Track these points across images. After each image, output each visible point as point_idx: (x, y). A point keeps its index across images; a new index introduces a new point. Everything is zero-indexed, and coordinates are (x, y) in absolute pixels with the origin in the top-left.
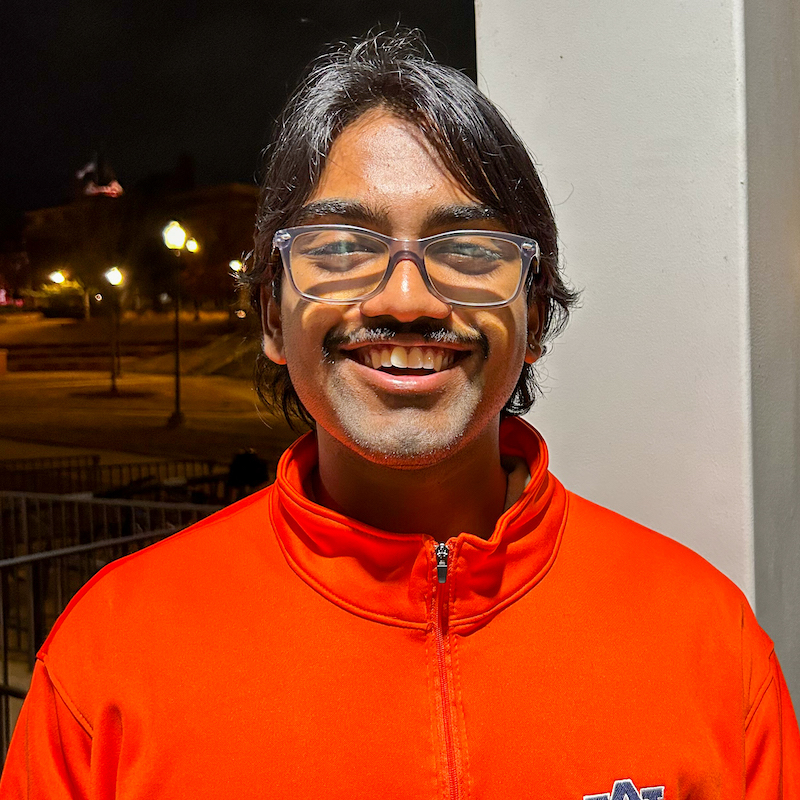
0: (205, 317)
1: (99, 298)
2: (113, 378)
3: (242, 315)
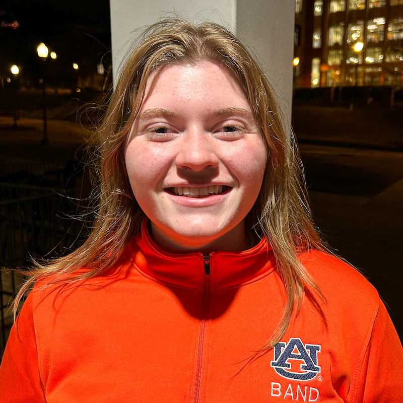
0: (61, 91)
1: (9, 80)
2: (15, 120)
3: (79, 91)
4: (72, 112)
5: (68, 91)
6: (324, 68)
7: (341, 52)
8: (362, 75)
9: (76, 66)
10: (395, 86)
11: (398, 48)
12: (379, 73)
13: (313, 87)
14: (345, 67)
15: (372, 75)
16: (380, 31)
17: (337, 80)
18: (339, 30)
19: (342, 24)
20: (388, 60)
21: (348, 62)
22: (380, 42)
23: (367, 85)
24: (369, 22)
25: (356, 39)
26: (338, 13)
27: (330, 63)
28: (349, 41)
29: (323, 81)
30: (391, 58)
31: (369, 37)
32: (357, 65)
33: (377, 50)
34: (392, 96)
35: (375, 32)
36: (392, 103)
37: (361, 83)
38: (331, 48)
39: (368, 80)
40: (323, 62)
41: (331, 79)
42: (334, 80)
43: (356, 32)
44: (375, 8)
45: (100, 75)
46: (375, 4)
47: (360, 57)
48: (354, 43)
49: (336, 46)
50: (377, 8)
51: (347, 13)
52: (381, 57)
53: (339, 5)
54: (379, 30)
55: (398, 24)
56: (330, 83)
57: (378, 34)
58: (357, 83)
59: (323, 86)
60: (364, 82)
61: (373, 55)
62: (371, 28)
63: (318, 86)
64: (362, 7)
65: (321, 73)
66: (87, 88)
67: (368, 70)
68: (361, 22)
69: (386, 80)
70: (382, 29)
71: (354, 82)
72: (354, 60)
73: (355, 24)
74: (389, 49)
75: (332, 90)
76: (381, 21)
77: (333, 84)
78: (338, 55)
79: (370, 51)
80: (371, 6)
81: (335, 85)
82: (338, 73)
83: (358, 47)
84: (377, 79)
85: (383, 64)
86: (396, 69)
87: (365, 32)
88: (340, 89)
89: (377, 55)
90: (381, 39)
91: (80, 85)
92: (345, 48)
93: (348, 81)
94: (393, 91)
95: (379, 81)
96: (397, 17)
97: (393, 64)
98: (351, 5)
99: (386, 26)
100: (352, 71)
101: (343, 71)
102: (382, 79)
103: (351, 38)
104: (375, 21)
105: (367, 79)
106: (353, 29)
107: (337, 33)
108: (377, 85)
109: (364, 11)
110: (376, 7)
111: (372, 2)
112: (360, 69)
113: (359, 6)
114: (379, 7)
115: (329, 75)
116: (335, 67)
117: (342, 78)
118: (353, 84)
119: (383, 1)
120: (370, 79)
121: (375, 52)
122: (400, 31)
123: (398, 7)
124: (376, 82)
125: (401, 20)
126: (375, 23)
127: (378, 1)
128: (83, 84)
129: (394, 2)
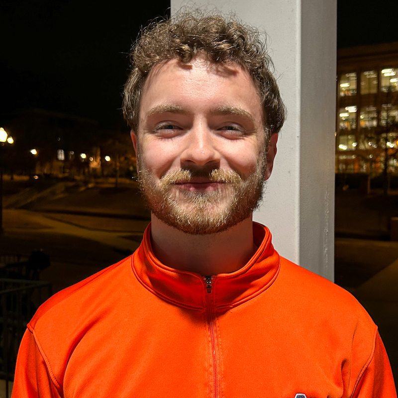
0: (16, 178)
3: (36, 177)
4: (29, 201)
5: (25, 178)
9: (34, 152)
11: (373, 135)
12: (353, 162)
15: (347, 162)
16: (353, 119)
20: (362, 147)
22: (352, 129)
23: (341, 172)
24: (341, 110)
30: (365, 146)
31: (342, 124)
33: (350, 137)
34: (369, 183)
35: (347, 120)
36: (369, 191)
39: (342, 168)
44: (346, 97)
45: (61, 161)
46: (346, 93)
50: (349, 97)
52: (354, 145)
54: (351, 118)
55: (369, 112)
57: (350, 122)
61: (346, 143)
62: (343, 115)
66: (45, 174)
67: (342, 157)
69: (361, 166)
70: (354, 116)
74: (363, 136)
76: (352, 109)
79: (342, 138)
80: (342, 94)
84: (352, 166)
85: (357, 151)
86: (371, 157)
87: (337, 120)
89: (350, 142)
90: (354, 126)
91: (38, 172)
94: (369, 178)
95: (354, 169)
96: (368, 106)
97: (367, 152)
99: (358, 113)
102: (357, 167)
104: (347, 109)
105: (342, 166)
108: (352, 172)
110: (347, 95)
111: (342, 91)
114: (350, 95)
119: (353, 90)
120: (344, 167)
121: (348, 140)
122: (373, 119)
123: (369, 96)
124: (351, 169)
125: (373, 109)
126: (347, 111)
127: (348, 90)
128: (41, 171)
129: (364, 91)
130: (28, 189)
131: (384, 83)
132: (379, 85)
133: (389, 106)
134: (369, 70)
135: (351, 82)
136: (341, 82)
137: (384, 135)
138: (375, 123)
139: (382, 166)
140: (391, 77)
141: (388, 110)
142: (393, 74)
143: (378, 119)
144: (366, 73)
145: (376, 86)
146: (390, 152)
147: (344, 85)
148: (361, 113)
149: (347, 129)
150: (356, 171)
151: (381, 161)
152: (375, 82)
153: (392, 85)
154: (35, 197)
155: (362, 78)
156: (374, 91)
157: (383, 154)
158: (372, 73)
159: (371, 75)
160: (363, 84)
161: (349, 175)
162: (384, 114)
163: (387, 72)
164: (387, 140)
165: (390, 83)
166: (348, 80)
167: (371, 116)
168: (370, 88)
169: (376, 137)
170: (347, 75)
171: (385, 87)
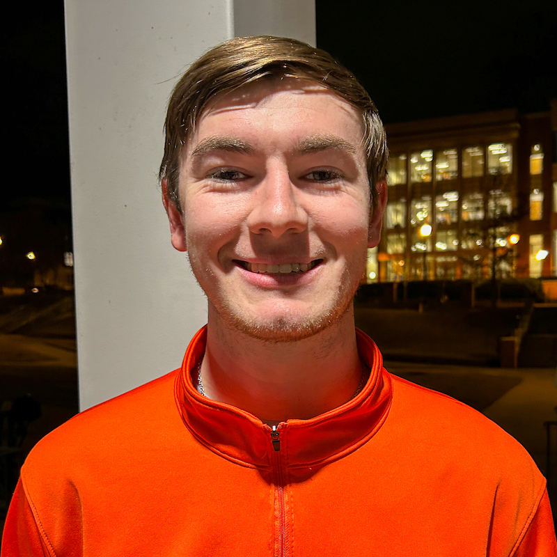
0: (7, 291)
3: (36, 290)
4: (24, 323)
5: (20, 291)
6: (383, 258)
7: (403, 236)
8: (432, 266)
10: (476, 280)
11: (477, 232)
12: (454, 265)
13: (369, 282)
14: (409, 256)
15: (446, 266)
16: (452, 210)
17: (400, 274)
18: (400, 207)
19: (403, 200)
20: (464, 246)
21: (413, 249)
22: (453, 223)
23: (439, 278)
24: (438, 198)
25: (422, 219)
26: (398, 186)
27: (390, 251)
28: (413, 222)
29: (383, 274)
30: (468, 245)
32: (425, 254)
33: (449, 233)
34: (473, 293)
35: (446, 211)
36: (473, 302)
37: (432, 278)
38: (390, 232)
39: (441, 273)
40: (381, 249)
41: (393, 271)
42: (396, 273)
43: (421, 211)
44: (444, 182)
46: (444, 175)
47: (429, 243)
48: (419, 225)
49: (397, 229)
50: (447, 181)
51: (409, 186)
52: (455, 243)
53: (398, 175)
54: (450, 208)
55: (474, 201)
56: (392, 277)
57: (450, 213)
58: (426, 276)
59: (383, 280)
60: (436, 275)
61: (445, 240)
62: (441, 205)
63: (376, 281)
64: (427, 179)
65: (379, 263)
66: (47, 287)
67: (440, 259)
68: (428, 198)
69: (463, 272)
70: (454, 206)
71: (422, 274)
72: (421, 247)
73: (420, 200)
74: (464, 233)
75: (395, 287)
76: (452, 197)
77: (396, 278)
78: (399, 240)
79: (440, 234)
80: (439, 177)
81: (398, 280)
82: (401, 263)
83: (426, 231)
84: (451, 271)
85: (459, 252)
86: (476, 258)
87: (433, 211)
88: (405, 285)
89: (450, 240)
90: (454, 219)
91: (37, 283)
92: (408, 231)
93: (416, 275)
94: (473, 287)
95: (455, 274)
96: (472, 191)
97: (471, 252)
98: (413, 176)
99: (460, 203)
100: (420, 260)
101: (408, 260)
102: (458, 272)
103: (416, 218)
104: (445, 196)
105: (440, 271)
106: (418, 206)
107: (397, 212)
108: (453, 279)
109: (431, 183)
110: (445, 179)
111: (439, 173)
112: (429, 259)
113: (424, 178)
114: (449, 178)
115: (390, 266)
116: (397, 256)
117: (407, 270)
118: (422, 279)
119: (453, 172)
120: (443, 272)
121: (447, 237)
122: (478, 209)
123: (472, 180)
124: (451, 275)
125: (478, 196)
126: (446, 200)
127: (447, 172)
128: (42, 281)
129: (467, 174)
130: (22, 307)
131: (492, 163)
132: (485, 166)
133: (498, 192)
134: (472, 145)
135: (451, 161)
136: (437, 161)
137: (491, 231)
138: (480, 215)
139: (490, 271)
140: (500, 156)
141: (496, 198)
142: (503, 151)
143: (486, 210)
144: (469, 150)
145: (481, 167)
146: (500, 253)
147: (442, 166)
148: (463, 202)
149: (445, 222)
150: (458, 278)
151: (487, 265)
152: (481, 162)
153: (503, 165)
154: (32, 317)
155: (465, 156)
156: (479, 173)
157: (491, 255)
158: (476, 149)
159: (474, 152)
160: (465, 164)
161: (449, 282)
162: (491, 204)
163: (496, 149)
164: (495, 237)
165: (500, 163)
166: (446, 158)
167: (476, 205)
168: (474, 169)
169: (481, 234)
170: (445, 153)
171: (493, 168)
